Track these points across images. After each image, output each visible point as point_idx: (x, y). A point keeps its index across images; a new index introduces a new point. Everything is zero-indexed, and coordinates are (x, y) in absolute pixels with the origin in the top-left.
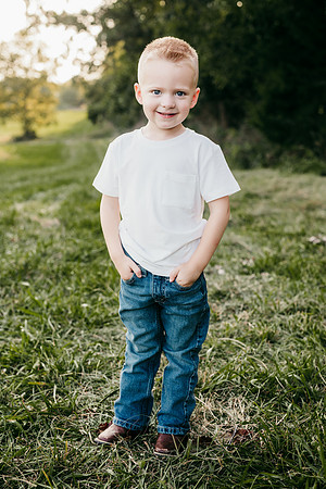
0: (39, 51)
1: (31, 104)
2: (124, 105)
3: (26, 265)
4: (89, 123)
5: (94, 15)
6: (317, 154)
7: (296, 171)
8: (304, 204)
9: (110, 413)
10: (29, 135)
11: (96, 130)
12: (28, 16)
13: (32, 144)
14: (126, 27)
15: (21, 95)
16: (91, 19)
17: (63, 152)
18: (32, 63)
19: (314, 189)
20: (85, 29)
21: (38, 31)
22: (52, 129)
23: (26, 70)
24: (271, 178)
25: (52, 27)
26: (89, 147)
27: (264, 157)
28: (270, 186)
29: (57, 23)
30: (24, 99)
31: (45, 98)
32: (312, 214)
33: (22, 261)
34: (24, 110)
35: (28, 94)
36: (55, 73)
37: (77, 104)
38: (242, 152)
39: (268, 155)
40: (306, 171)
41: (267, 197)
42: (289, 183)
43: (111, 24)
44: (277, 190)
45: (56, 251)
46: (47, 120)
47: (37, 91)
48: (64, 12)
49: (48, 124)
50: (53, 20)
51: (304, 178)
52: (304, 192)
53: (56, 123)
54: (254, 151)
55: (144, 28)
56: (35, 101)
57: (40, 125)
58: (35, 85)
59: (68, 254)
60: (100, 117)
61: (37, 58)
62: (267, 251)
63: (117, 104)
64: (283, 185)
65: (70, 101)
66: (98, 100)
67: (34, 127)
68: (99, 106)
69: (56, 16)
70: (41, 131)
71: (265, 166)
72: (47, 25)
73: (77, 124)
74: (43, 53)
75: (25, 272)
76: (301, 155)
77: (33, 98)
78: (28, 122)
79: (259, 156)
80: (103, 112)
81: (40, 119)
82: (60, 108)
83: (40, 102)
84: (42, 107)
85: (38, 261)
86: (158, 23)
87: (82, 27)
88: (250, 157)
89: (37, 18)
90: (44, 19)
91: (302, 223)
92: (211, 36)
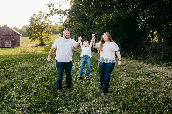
47: (45, 30)
48: (60, 10)
78: (42, 40)
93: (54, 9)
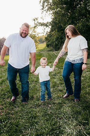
5: (50, 23)
12: (35, 24)
29: (41, 25)
37: (43, 42)
46: (36, 47)
48: (43, 23)
63: (55, 43)
68: (49, 43)
93: (38, 22)
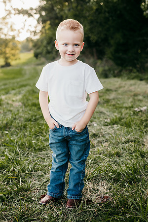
0: (11, 26)
1: (8, 50)
2: (50, 50)
3: (7, 124)
4: (35, 59)
5: (36, 10)
6: (138, 71)
7: (129, 79)
8: (132, 94)
9: (46, 190)
10: (7, 65)
11: (38, 62)
12: (6, 10)
13: (9, 68)
14: (50, 15)
15: (4, 46)
16: (35, 11)
17: (23, 72)
18: (8, 32)
19: (137, 86)
20: (32, 16)
21: (11, 17)
22: (18, 62)
23: (6, 35)
24: (117, 82)
25: (17, 15)
26: (35, 69)
27: (114, 72)
28: (117, 86)
29: (19, 13)
30: (5, 48)
31: (14, 47)
32: (136, 98)
33: (5, 122)
34: (5, 53)
35: (6, 46)
36: (18, 36)
37: (29, 50)
38: (104, 70)
39: (116, 72)
40: (133, 79)
41: (116, 91)
42: (125, 84)
43: (44, 13)
44: (120, 87)
45: (20, 117)
46: (15, 58)
47: (10, 44)
48: (22, 9)
49: (16, 59)
50: (17, 12)
51: (132, 82)
52: (132, 88)
53: (19, 59)
54: (109, 70)
55: (59, 15)
56: (10, 49)
57: (12, 60)
58: (10, 42)
59: (26, 118)
60: (39, 56)
61: (10, 30)
62: (116, 115)
63: (47, 50)
64: (123, 85)
65: (26, 49)
66: (38, 48)
67: (9, 61)
68: (39, 51)
69: (18, 10)
70: (13, 63)
71: (115, 76)
72: (15, 15)
73: (29, 59)
74: (13, 27)
75: (7, 127)
76: (131, 71)
77: (9, 47)
78: (7, 58)
79: (112, 72)
80: (41, 53)
81: (12, 57)
82: (21, 52)
83: (12, 49)
84: (13, 52)
85: (12, 122)
86: (65, 13)
87: (30, 15)
88: (108, 73)
89: (10, 11)
90: (13, 12)
91: (132, 102)
92: (89, 18)
